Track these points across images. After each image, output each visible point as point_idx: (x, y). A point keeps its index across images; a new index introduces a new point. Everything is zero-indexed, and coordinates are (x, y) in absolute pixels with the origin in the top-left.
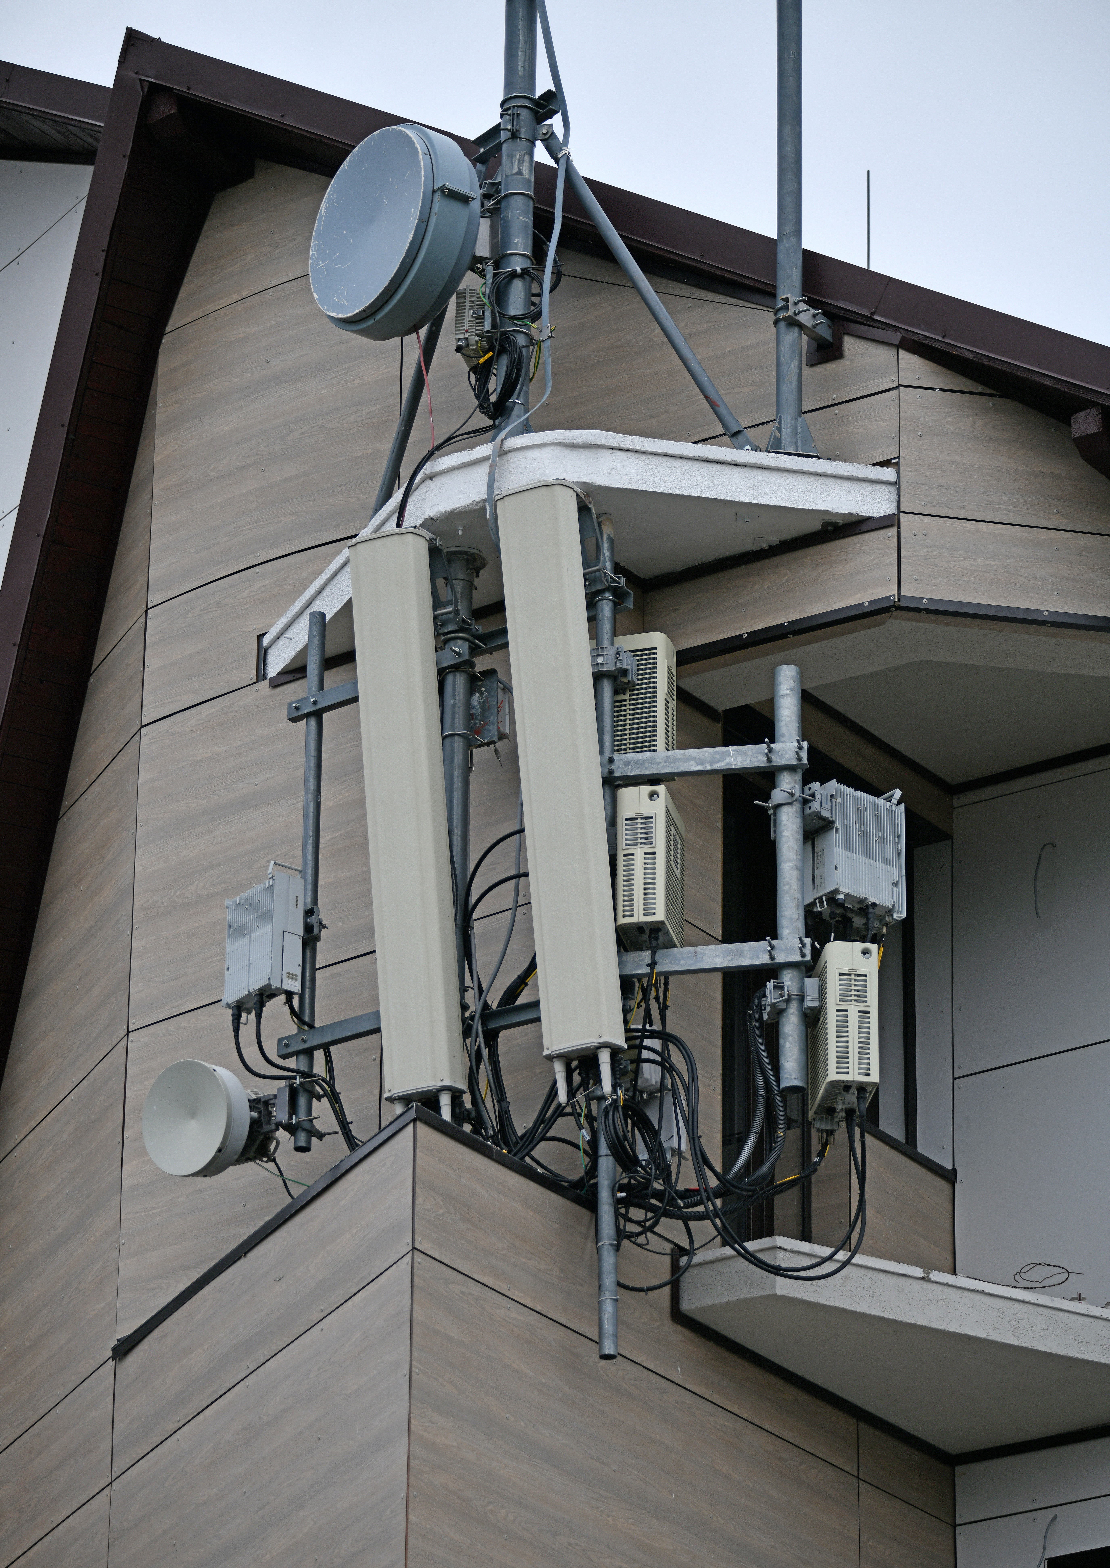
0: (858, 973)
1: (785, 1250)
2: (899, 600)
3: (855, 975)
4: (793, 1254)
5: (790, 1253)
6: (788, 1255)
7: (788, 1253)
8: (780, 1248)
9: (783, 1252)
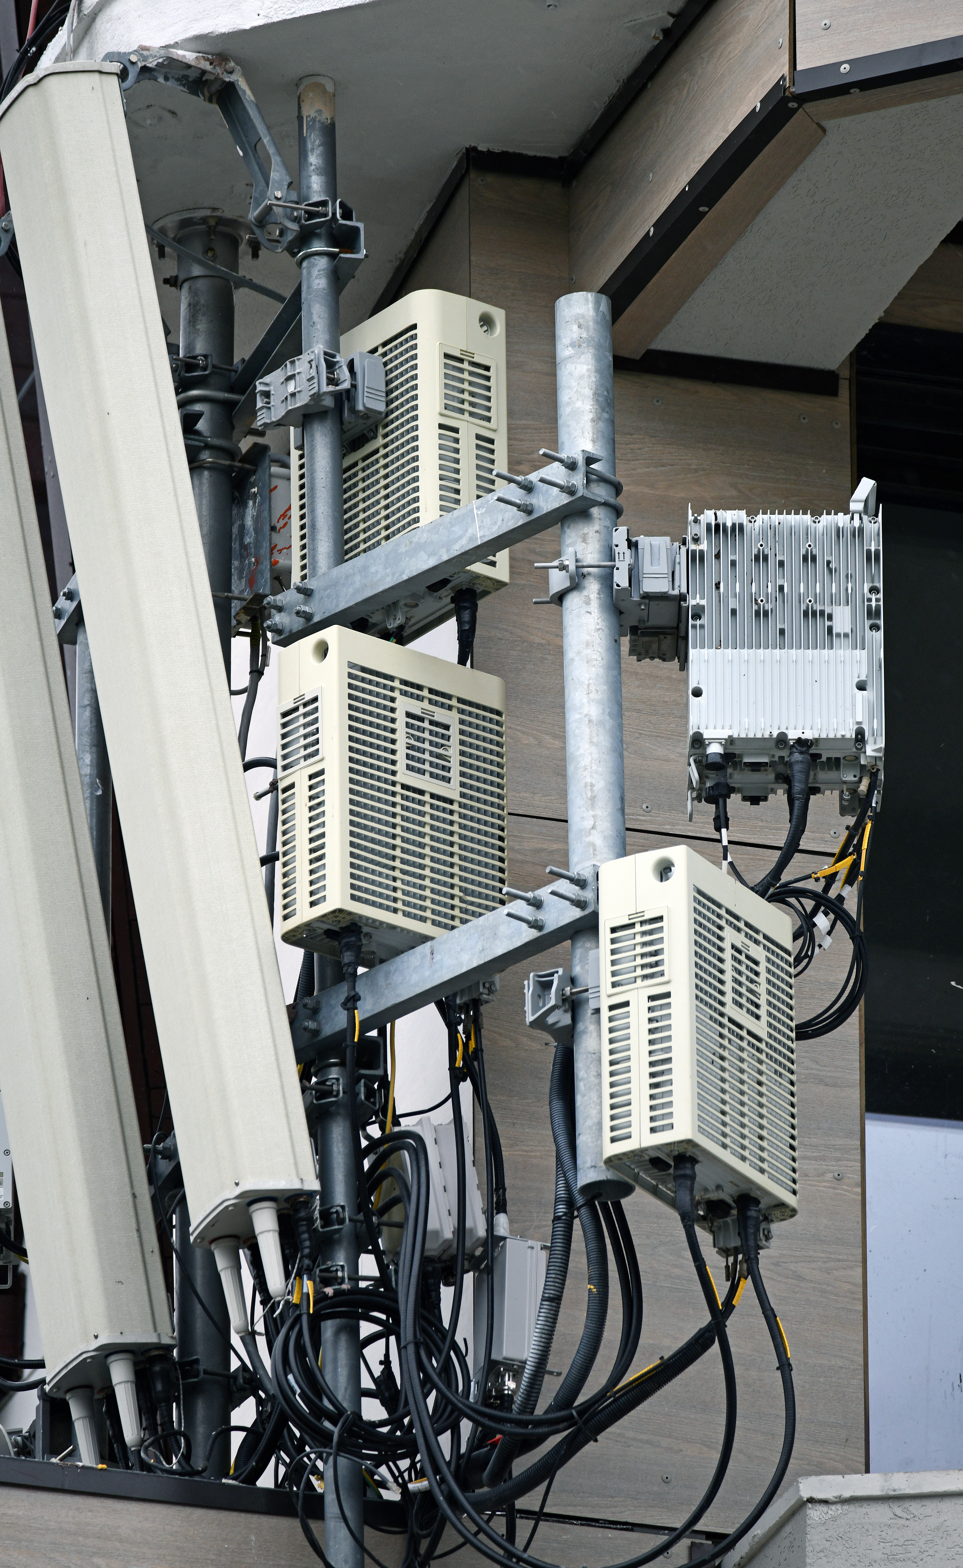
0: (648, 916)
1: (825, 1502)
2: (793, 82)
3: (642, 923)
4: (846, 1507)
5: (839, 1506)
6: (834, 1510)
7: (833, 1507)
8: (811, 1500)
9: (823, 1508)
